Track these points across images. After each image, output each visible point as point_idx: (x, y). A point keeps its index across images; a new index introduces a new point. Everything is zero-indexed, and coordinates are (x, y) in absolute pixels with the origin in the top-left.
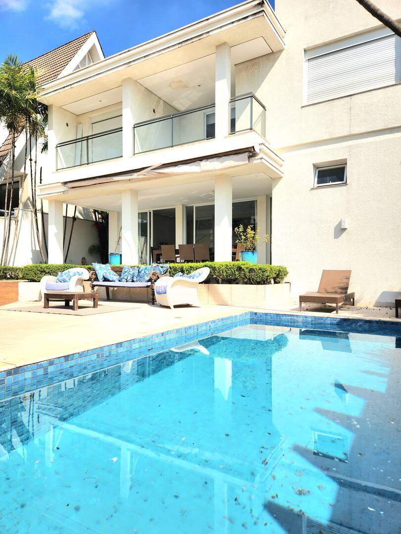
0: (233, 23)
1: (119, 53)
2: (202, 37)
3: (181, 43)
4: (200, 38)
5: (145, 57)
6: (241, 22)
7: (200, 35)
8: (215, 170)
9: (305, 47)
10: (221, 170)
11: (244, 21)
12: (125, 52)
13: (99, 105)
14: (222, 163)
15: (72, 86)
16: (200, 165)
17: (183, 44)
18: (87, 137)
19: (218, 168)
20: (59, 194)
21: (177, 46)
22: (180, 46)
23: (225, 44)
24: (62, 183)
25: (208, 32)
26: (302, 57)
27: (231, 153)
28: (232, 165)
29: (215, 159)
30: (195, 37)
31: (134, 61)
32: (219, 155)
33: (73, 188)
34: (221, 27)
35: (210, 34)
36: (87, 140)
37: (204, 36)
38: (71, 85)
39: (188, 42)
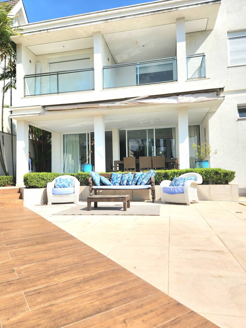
0: (197, 4)
1: (97, 12)
2: (172, 10)
3: (154, 12)
4: (170, 10)
5: (121, 17)
6: (203, 5)
7: (171, 9)
8: (190, 103)
9: (228, 30)
10: (195, 102)
11: (206, 4)
12: (102, 12)
13: (62, 49)
14: (195, 98)
15: (49, 31)
16: (177, 99)
17: (156, 13)
18: (58, 72)
19: (192, 101)
20: (35, 115)
21: (151, 14)
22: (153, 13)
23: (183, 18)
24: (42, 106)
25: (177, 8)
26: (226, 36)
27: (202, 91)
28: (204, 100)
29: (190, 95)
30: (166, 9)
31: (111, 19)
32: (192, 92)
33: (50, 111)
34: (188, 6)
35: (179, 9)
36: (58, 74)
37: (174, 10)
38: (47, 30)
39: (160, 12)
